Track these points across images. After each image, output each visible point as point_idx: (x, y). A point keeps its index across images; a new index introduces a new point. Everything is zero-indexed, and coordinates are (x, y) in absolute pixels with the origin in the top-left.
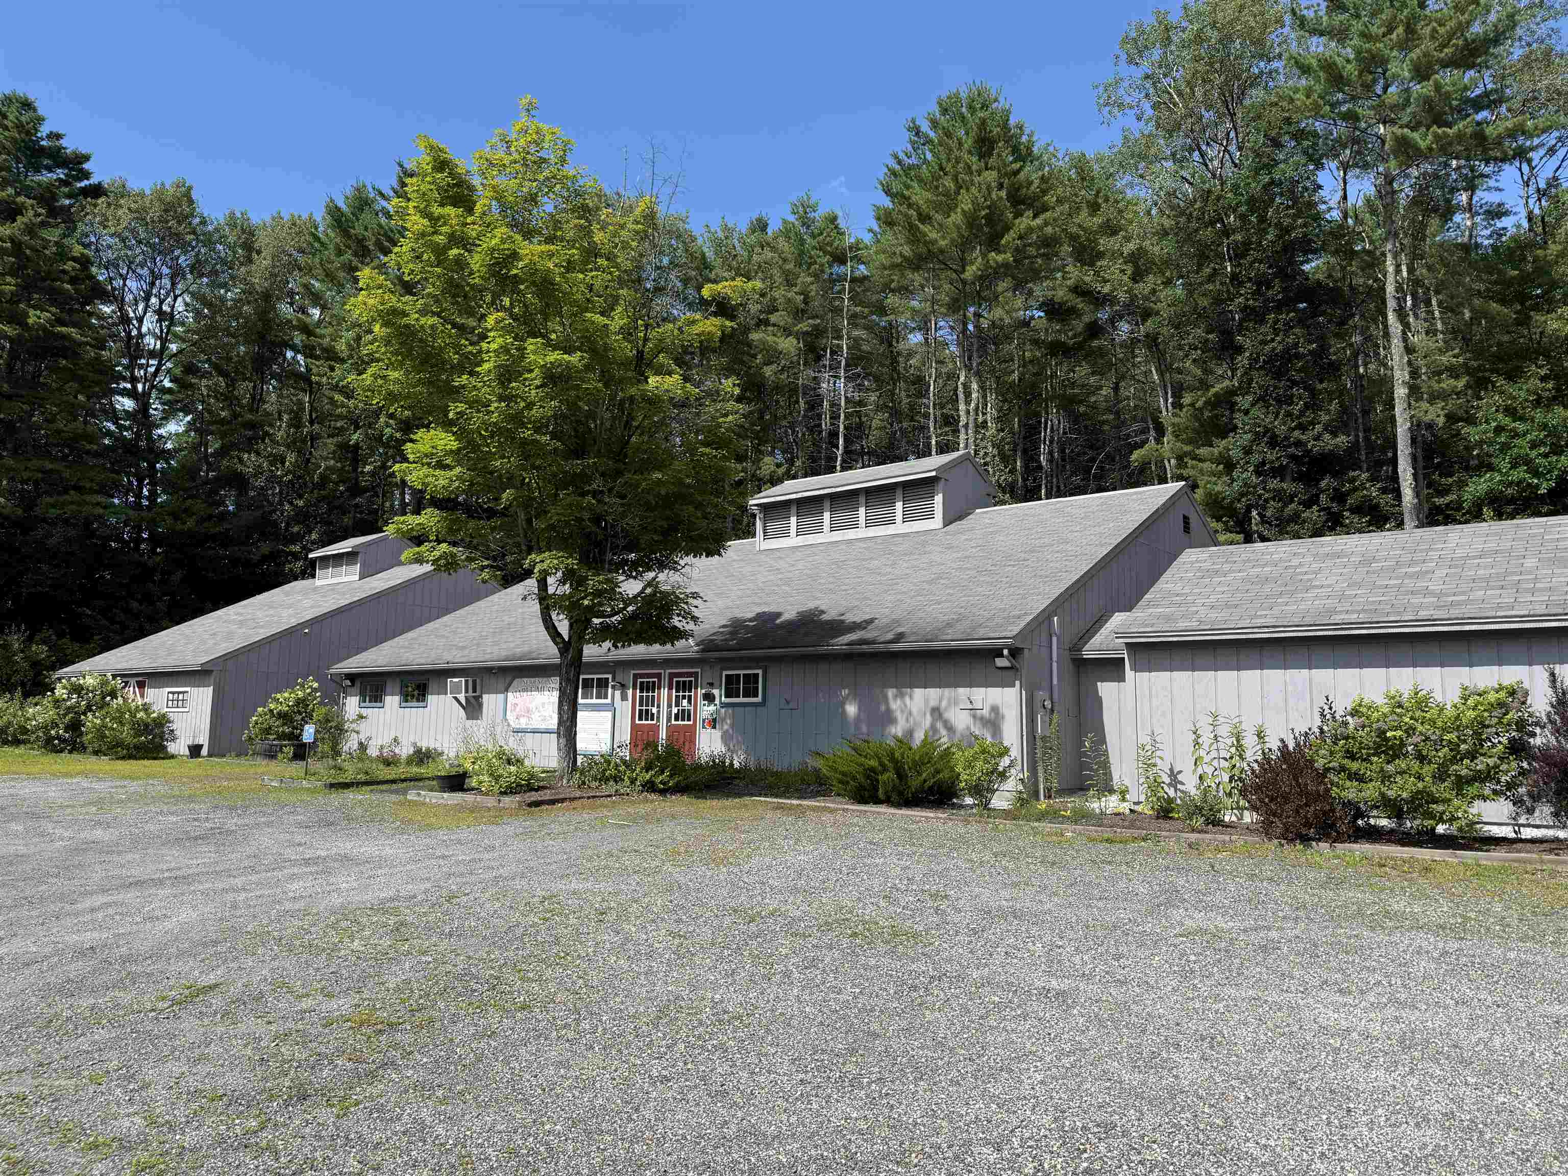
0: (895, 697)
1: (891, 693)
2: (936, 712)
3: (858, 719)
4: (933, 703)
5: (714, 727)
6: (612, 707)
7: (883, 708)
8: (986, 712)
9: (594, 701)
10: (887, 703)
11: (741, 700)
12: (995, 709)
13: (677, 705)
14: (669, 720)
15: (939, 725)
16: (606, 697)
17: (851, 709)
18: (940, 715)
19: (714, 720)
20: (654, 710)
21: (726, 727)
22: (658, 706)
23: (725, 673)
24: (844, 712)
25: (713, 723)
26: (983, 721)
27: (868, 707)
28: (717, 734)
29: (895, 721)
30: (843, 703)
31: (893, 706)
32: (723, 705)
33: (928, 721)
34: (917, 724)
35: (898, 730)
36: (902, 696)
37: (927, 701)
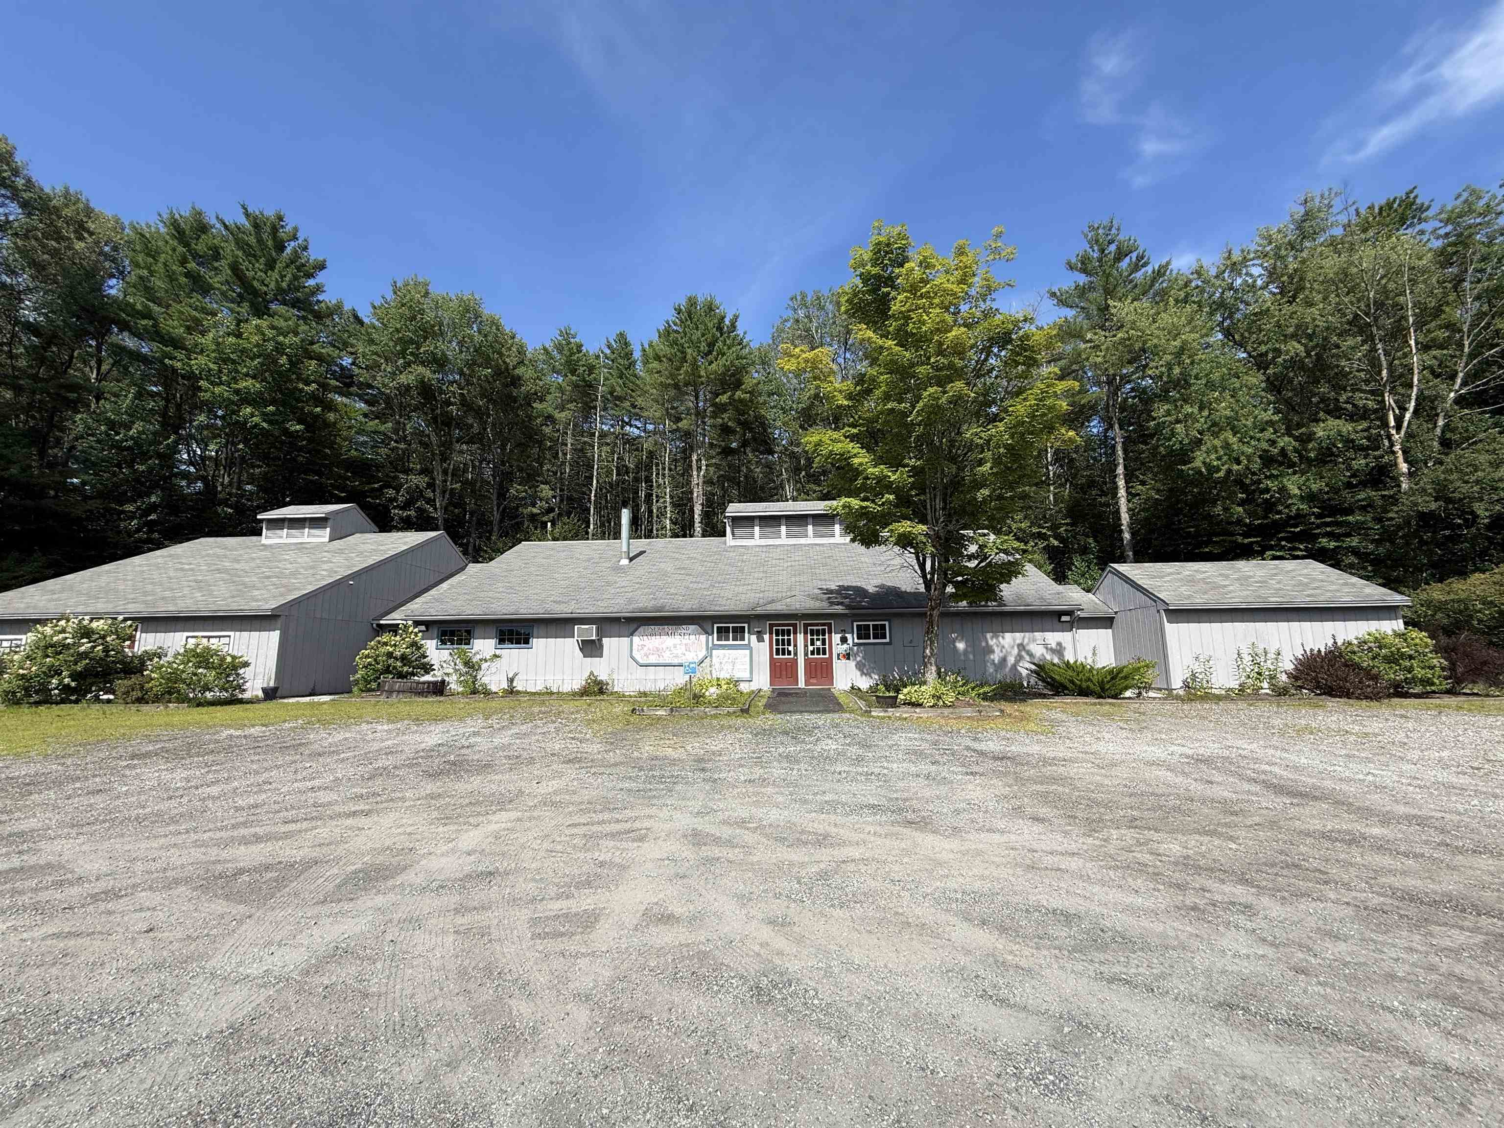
0: (992, 638)
1: (989, 635)
2: (1021, 647)
3: (966, 652)
4: (1018, 642)
5: (849, 659)
6: (748, 647)
7: (984, 644)
8: (1054, 646)
9: (731, 642)
10: (987, 642)
11: (872, 641)
12: (1059, 644)
13: (812, 644)
14: (806, 654)
15: (1023, 653)
16: (743, 639)
17: (961, 646)
18: (1024, 648)
19: (848, 654)
20: (791, 648)
21: (858, 659)
22: (795, 646)
23: (855, 624)
24: (955, 647)
25: (847, 656)
26: (1053, 651)
27: (972, 644)
28: (852, 664)
29: (993, 652)
30: (954, 641)
31: (991, 643)
32: (855, 644)
33: (1015, 651)
34: (1008, 653)
35: (996, 657)
36: (997, 637)
37: (1014, 640)
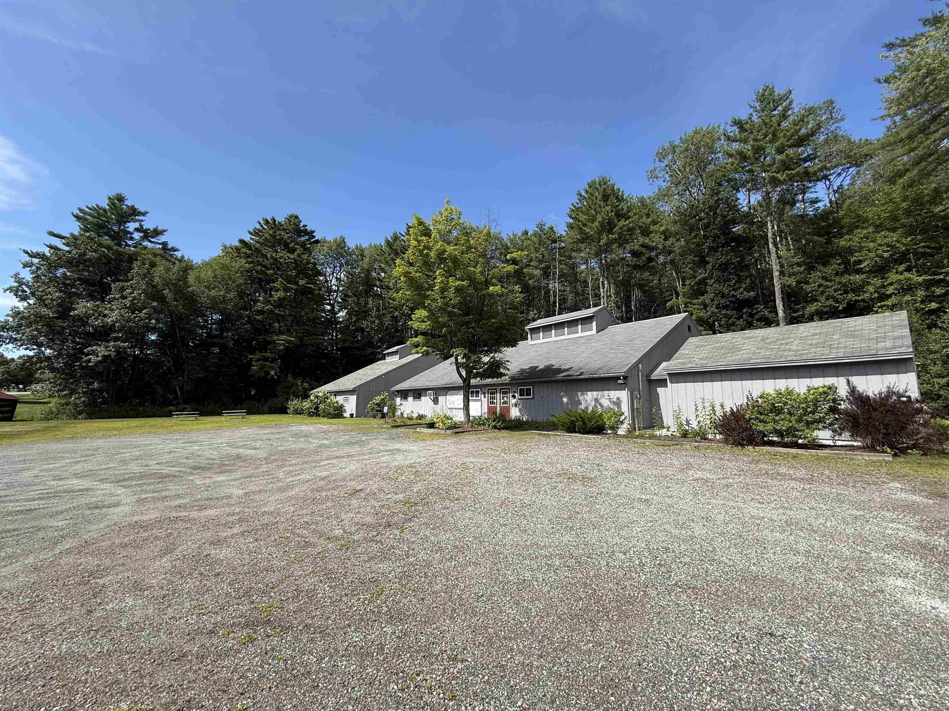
0: (581, 395)
1: (579, 393)
2: (596, 400)
3: (567, 403)
4: (595, 397)
5: (516, 407)
6: (481, 400)
7: (577, 399)
8: (615, 400)
9: (475, 398)
10: (578, 397)
11: (525, 397)
12: (618, 399)
13: (503, 399)
14: (500, 404)
15: (598, 405)
16: (479, 397)
17: (565, 400)
18: (598, 401)
21: (520, 407)
22: (496, 400)
23: (519, 388)
24: (562, 401)
25: (516, 405)
26: (614, 403)
27: (571, 399)
28: (517, 409)
29: (581, 404)
30: (562, 398)
31: (580, 398)
32: (519, 399)
33: (593, 403)
34: (589, 405)
35: (583, 407)
36: (584, 395)
37: (593, 396)
